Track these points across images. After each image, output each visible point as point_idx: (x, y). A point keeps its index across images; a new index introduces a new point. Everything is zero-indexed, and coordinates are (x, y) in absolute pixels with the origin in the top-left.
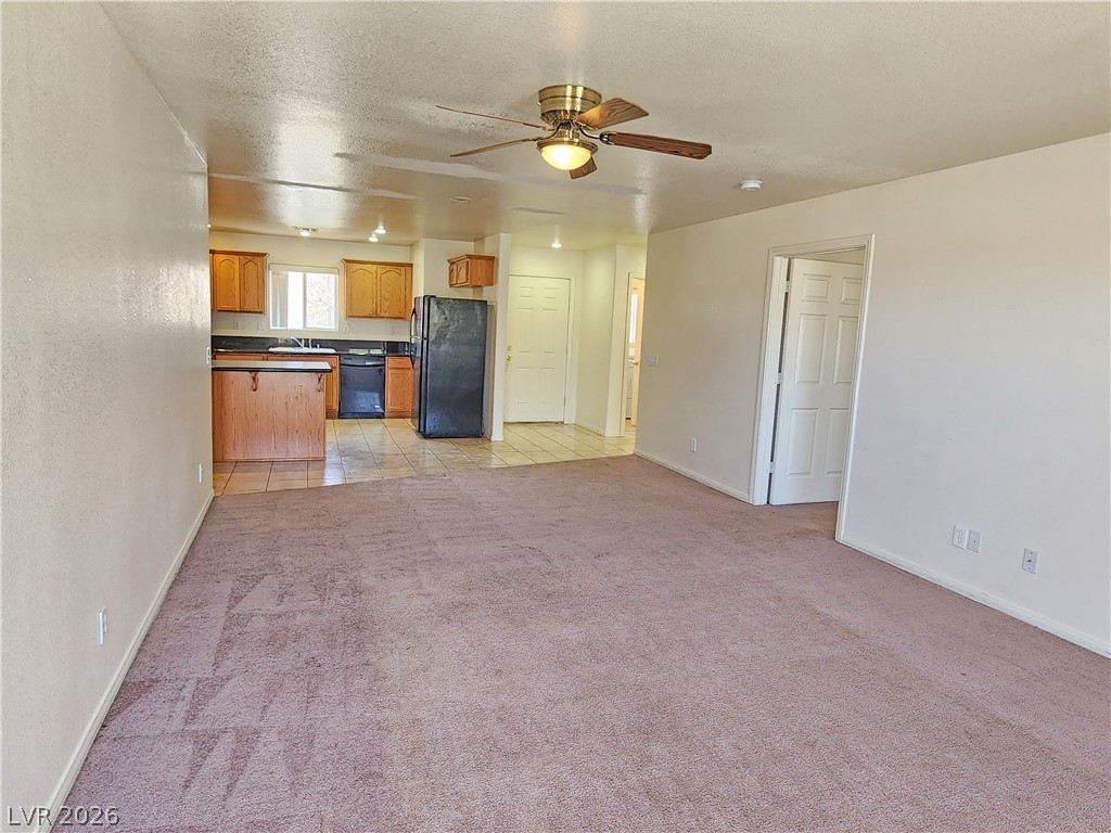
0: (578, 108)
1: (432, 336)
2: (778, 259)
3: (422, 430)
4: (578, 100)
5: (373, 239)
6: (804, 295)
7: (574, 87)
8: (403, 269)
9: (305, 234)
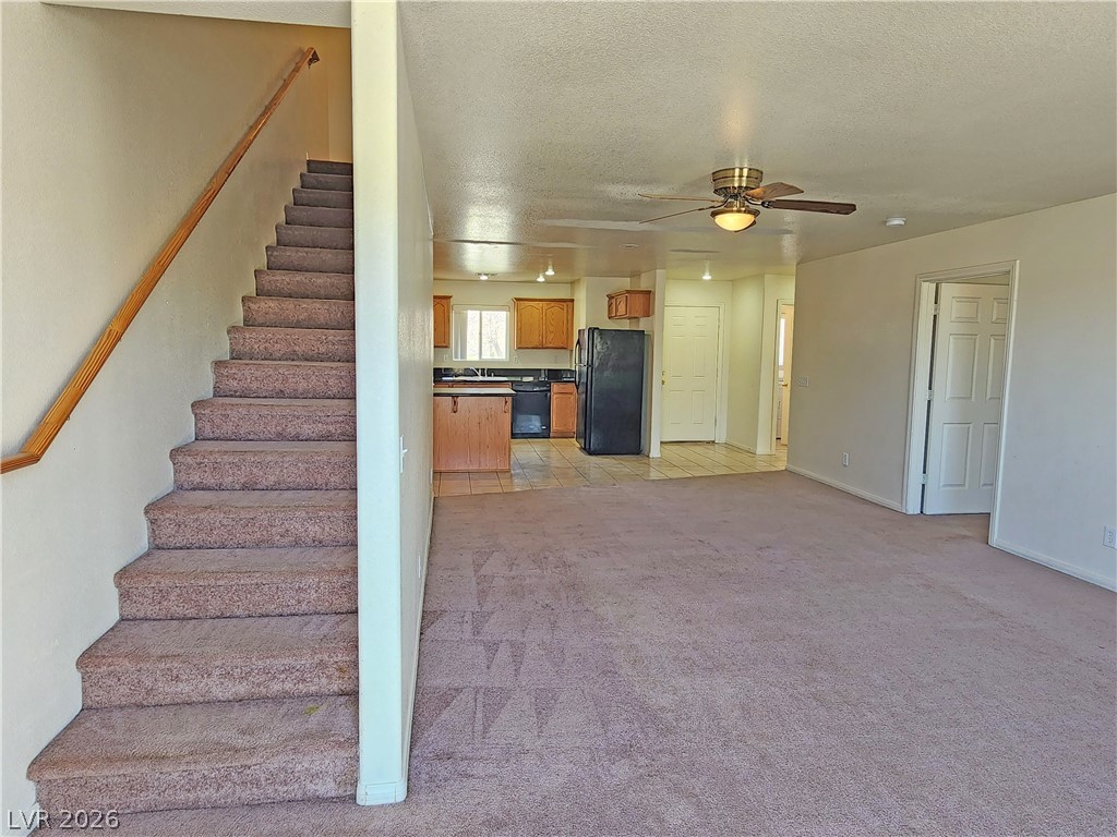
0: (744, 185)
1: (596, 364)
2: (925, 285)
3: (587, 447)
4: (744, 178)
5: (541, 279)
6: (953, 317)
7: (741, 169)
8: (565, 304)
9: (484, 278)
